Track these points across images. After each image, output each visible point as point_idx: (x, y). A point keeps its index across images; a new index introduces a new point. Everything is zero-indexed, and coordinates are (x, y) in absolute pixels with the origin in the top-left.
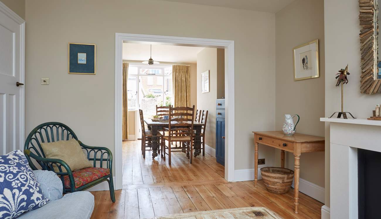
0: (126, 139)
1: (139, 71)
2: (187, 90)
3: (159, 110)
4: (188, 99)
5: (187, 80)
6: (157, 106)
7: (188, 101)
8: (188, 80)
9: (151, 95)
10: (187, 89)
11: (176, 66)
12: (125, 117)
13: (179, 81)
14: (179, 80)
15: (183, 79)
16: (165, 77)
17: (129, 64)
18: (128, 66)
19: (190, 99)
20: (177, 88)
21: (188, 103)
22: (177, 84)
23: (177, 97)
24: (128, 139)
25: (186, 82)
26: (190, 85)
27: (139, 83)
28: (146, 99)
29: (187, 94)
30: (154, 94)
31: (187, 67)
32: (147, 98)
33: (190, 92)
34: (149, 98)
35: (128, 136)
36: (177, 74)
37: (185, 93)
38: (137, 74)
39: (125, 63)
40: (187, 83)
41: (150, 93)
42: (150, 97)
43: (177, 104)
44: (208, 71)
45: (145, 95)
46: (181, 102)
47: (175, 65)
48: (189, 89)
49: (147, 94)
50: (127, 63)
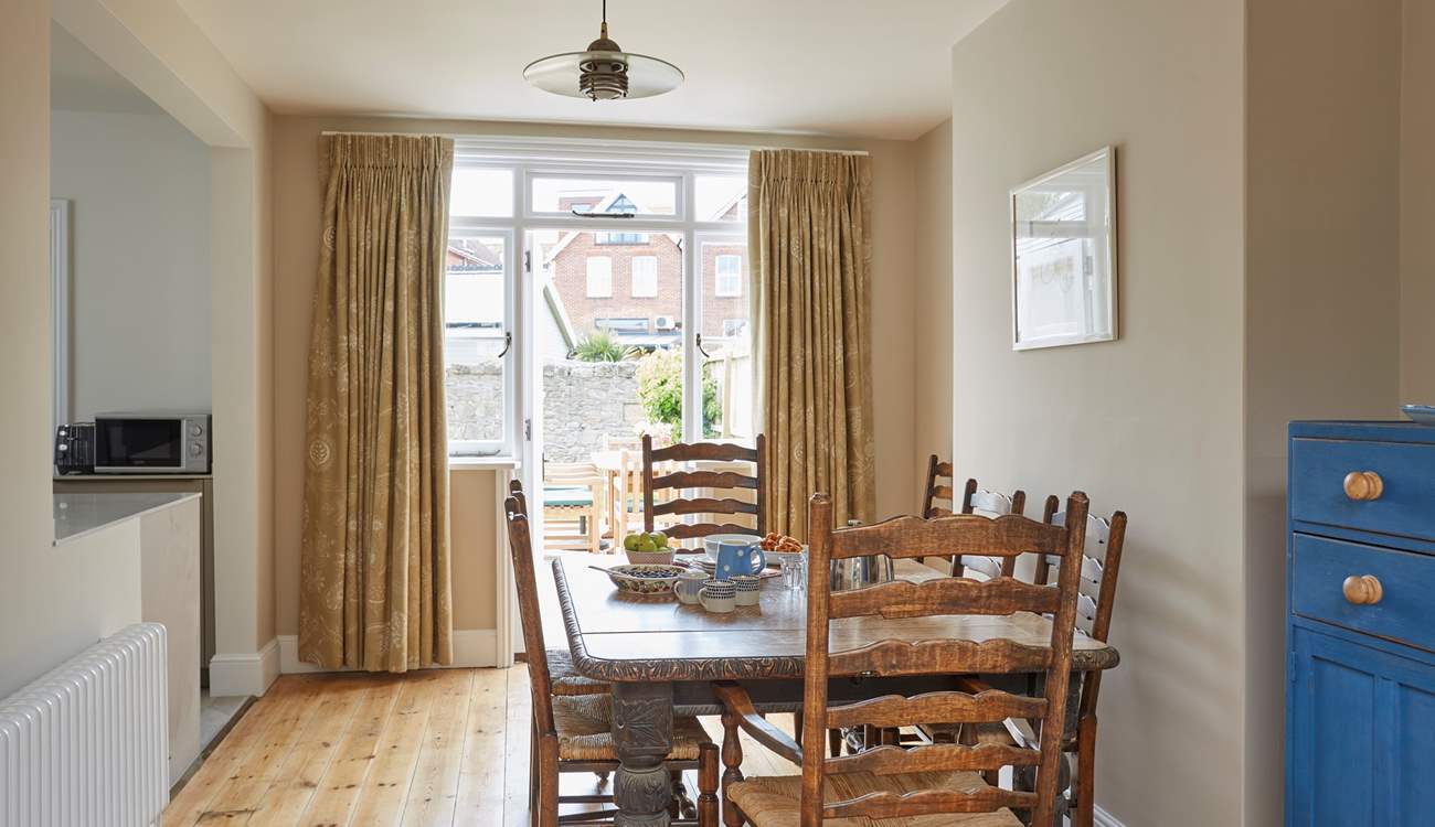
0: (435, 659)
1: (522, 196)
2: (852, 325)
3: (663, 468)
4: (854, 384)
5: (849, 256)
6: (647, 440)
7: (856, 397)
8: (858, 256)
9: (606, 345)
10: (851, 312)
11: (777, 153)
12: (428, 514)
13: (795, 264)
14: (794, 253)
15: (820, 244)
16: (697, 234)
17: (451, 143)
18: (449, 157)
19: (867, 383)
20: (784, 308)
21: (856, 410)
22: (784, 282)
23: (784, 369)
24: (448, 663)
25: (842, 265)
26: (867, 285)
27: (526, 275)
28: (581, 367)
29: (853, 353)
30: (619, 342)
31: (852, 167)
32: (582, 359)
33: (868, 340)
34: (591, 364)
35: (451, 634)
36: (783, 212)
37: (839, 341)
38: (508, 212)
39: (427, 141)
40: (850, 278)
41: (597, 336)
42: (597, 355)
43: (783, 416)
44: (1104, 156)
45: (575, 345)
46: (810, 408)
47: (772, 149)
48: (865, 316)
49: (582, 342)
50: (444, 136)
